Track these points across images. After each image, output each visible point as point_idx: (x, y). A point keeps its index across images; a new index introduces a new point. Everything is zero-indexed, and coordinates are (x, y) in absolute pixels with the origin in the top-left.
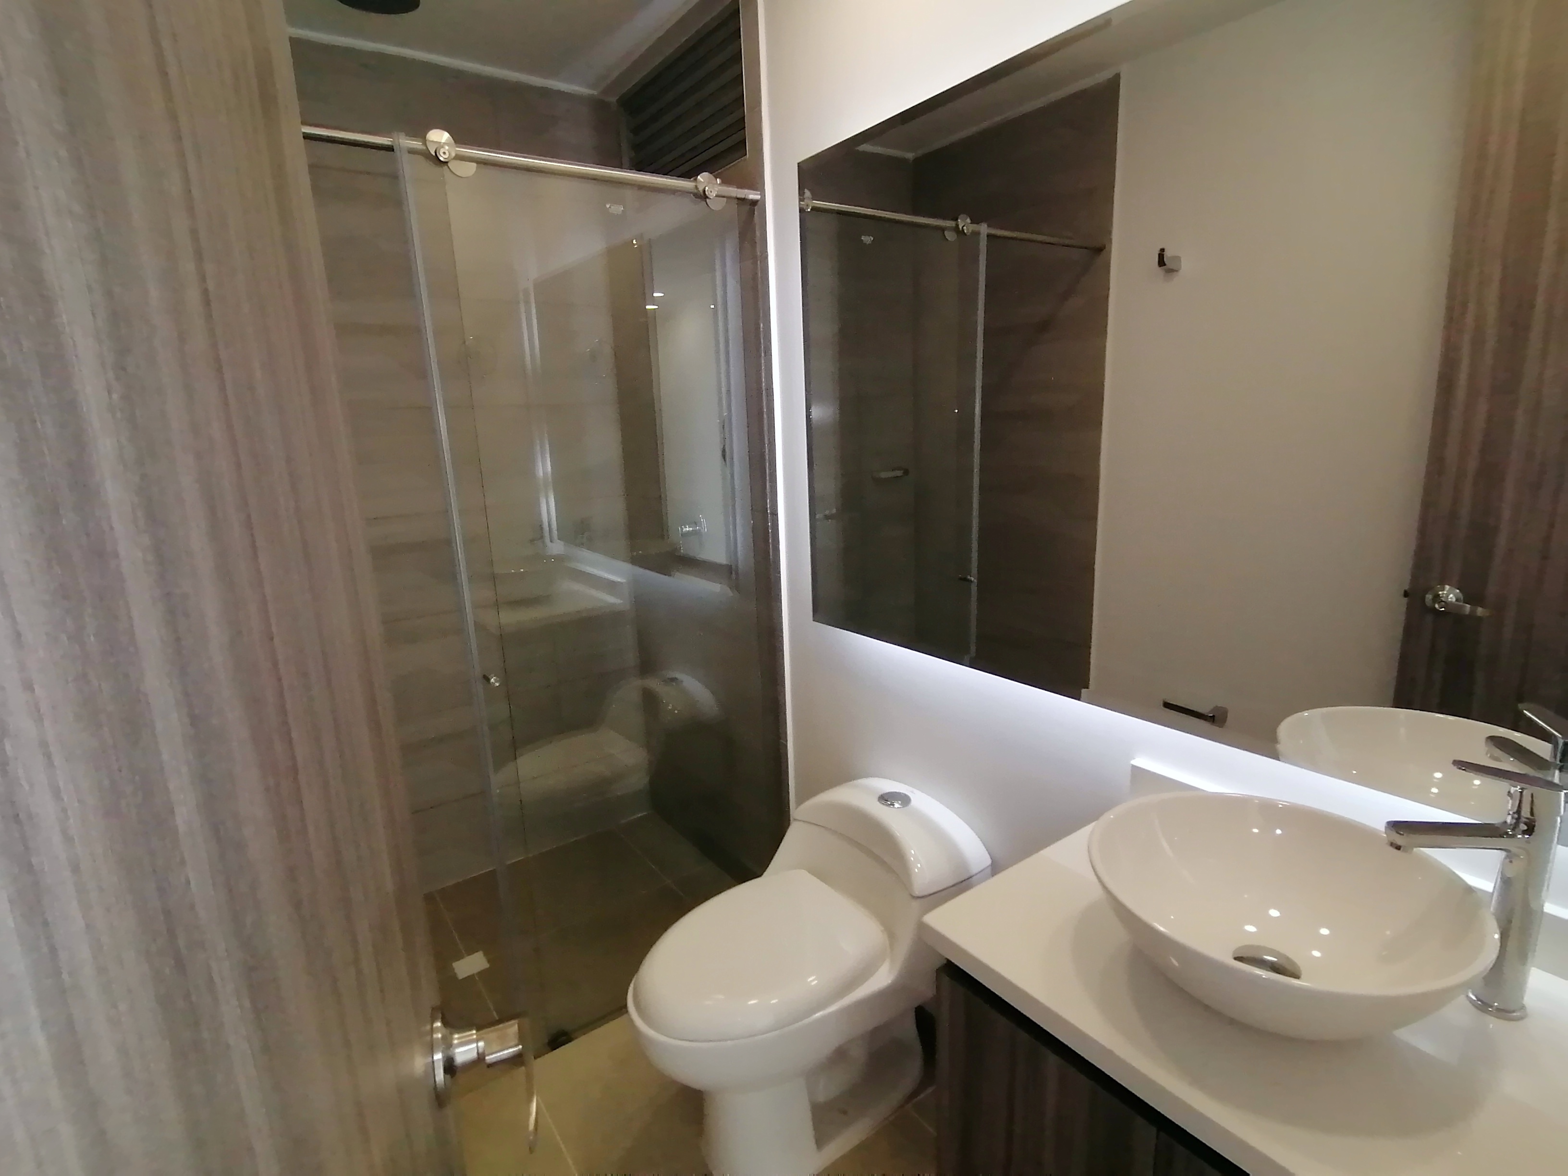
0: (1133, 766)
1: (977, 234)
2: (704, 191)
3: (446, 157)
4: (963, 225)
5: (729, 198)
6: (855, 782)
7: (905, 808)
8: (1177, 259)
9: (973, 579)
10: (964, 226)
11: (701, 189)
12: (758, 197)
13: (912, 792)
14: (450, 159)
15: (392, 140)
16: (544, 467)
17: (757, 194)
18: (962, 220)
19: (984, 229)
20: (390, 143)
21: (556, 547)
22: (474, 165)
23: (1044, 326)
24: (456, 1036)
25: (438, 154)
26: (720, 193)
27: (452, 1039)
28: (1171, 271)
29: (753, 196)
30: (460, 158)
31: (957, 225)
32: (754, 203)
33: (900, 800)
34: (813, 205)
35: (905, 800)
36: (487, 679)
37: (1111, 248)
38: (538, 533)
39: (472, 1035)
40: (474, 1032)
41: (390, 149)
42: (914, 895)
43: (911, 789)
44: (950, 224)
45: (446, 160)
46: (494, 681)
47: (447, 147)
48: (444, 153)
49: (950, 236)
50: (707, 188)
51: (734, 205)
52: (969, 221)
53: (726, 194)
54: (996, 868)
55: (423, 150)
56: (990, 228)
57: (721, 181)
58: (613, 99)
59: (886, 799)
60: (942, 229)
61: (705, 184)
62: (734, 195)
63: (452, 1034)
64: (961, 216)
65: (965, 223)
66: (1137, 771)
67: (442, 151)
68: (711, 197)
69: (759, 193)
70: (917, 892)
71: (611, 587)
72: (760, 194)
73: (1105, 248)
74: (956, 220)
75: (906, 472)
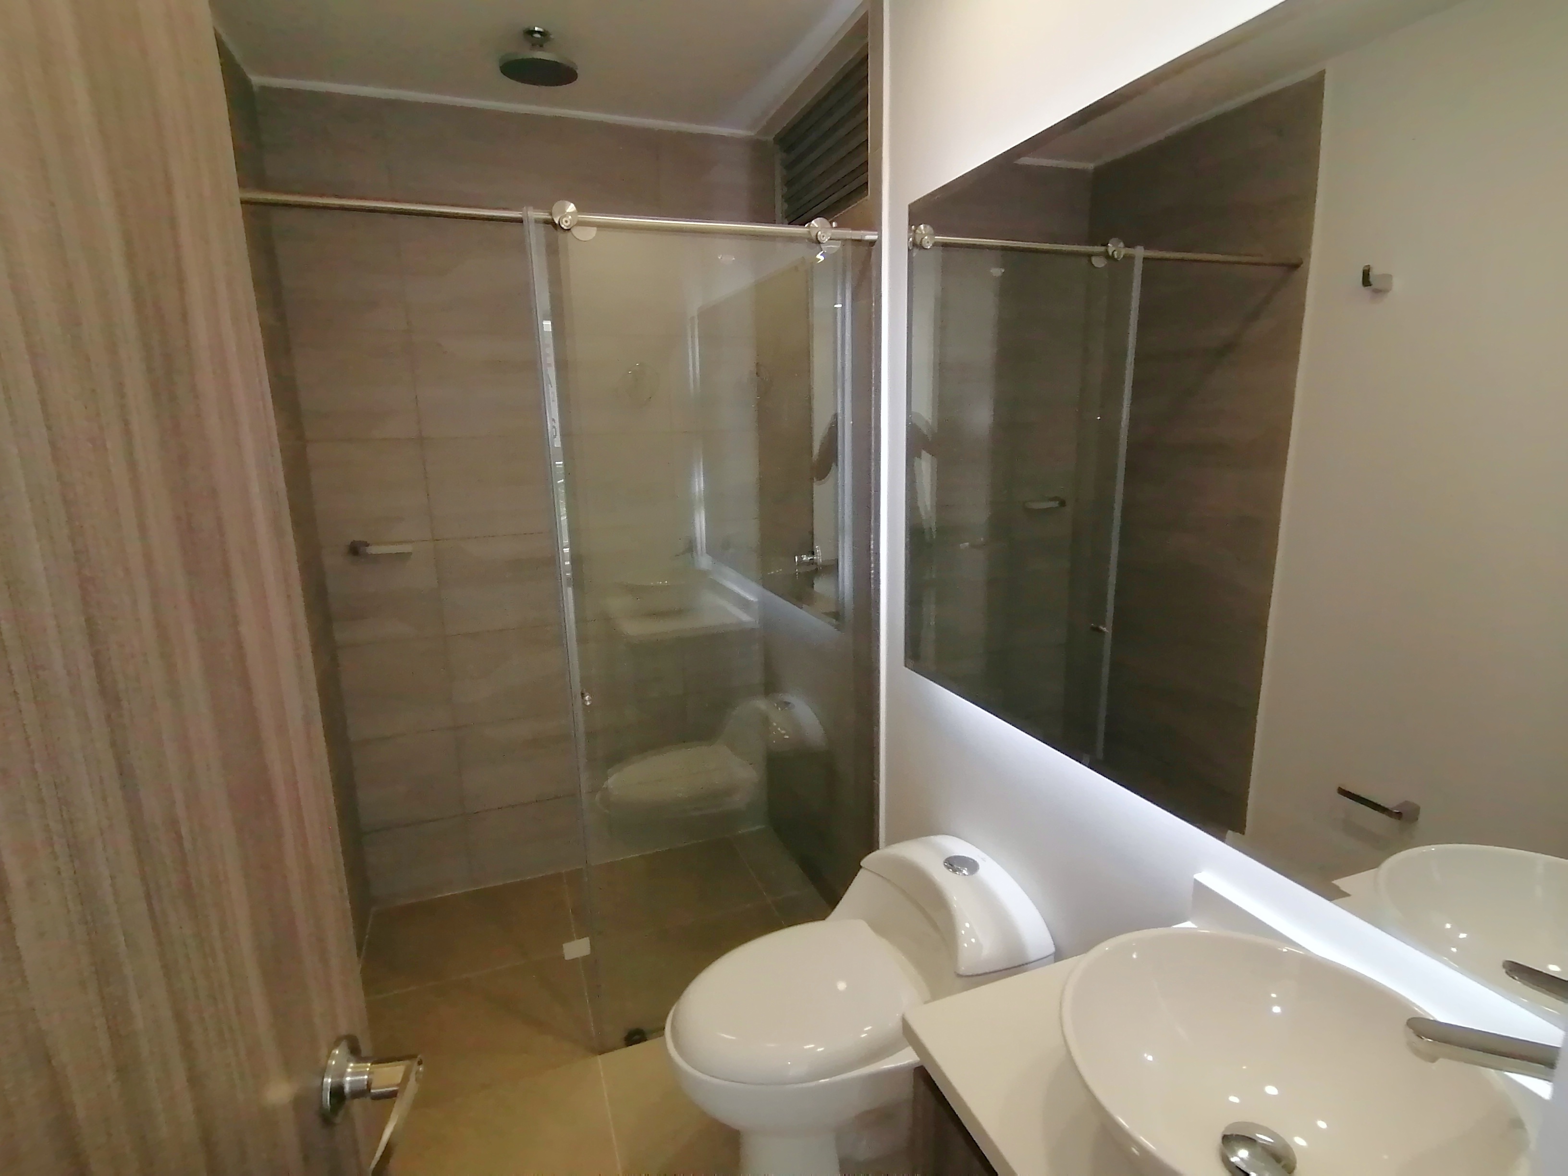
0: (1196, 881)
1: (1129, 258)
2: (817, 236)
3: (569, 223)
4: (1114, 249)
5: (845, 241)
6: (928, 838)
7: (971, 876)
8: (1388, 277)
9: (1105, 629)
10: (1115, 251)
11: (813, 234)
12: (875, 237)
13: (984, 860)
14: (572, 225)
15: (521, 213)
16: (699, 484)
17: (875, 235)
18: (1114, 245)
19: (1139, 252)
20: (520, 216)
21: (704, 561)
22: (595, 228)
23: (1228, 348)
24: (352, 1065)
25: (560, 223)
26: (833, 237)
27: (347, 1067)
28: (1379, 292)
29: (870, 236)
30: (581, 224)
31: (1107, 251)
32: (872, 243)
33: (966, 867)
34: (936, 240)
35: (972, 866)
36: (583, 695)
37: (1309, 262)
38: (690, 547)
39: (367, 1067)
40: (369, 1064)
41: (520, 221)
42: (961, 973)
43: (983, 855)
44: (1100, 249)
45: (569, 228)
46: (587, 700)
47: (570, 217)
48: (566, 222)
49: (1099, 263)
50: (820, 233)
51: (849, 248)
52: (1122, 245)
53: (840, 237)
54: (1058, 955)
55: (549, 219)
56: (1147, 251)
57: (836, 224)
58: (771, 138)
59: (954, 863)
60: (1090, 256)
61: (819, 229)
62: (848, 237)
63: (349, 1061)
64: (1114, 240)
65: (1116, 248)
66: (1200, 889)
67: (564, 220)
68: (824, 242)
69: (876, 233)
70: (963, 969)
71: (744, 604)
72: (878, 234)
73: (1302, 263)
74: (1106, 245)
75: (1063, 503)
